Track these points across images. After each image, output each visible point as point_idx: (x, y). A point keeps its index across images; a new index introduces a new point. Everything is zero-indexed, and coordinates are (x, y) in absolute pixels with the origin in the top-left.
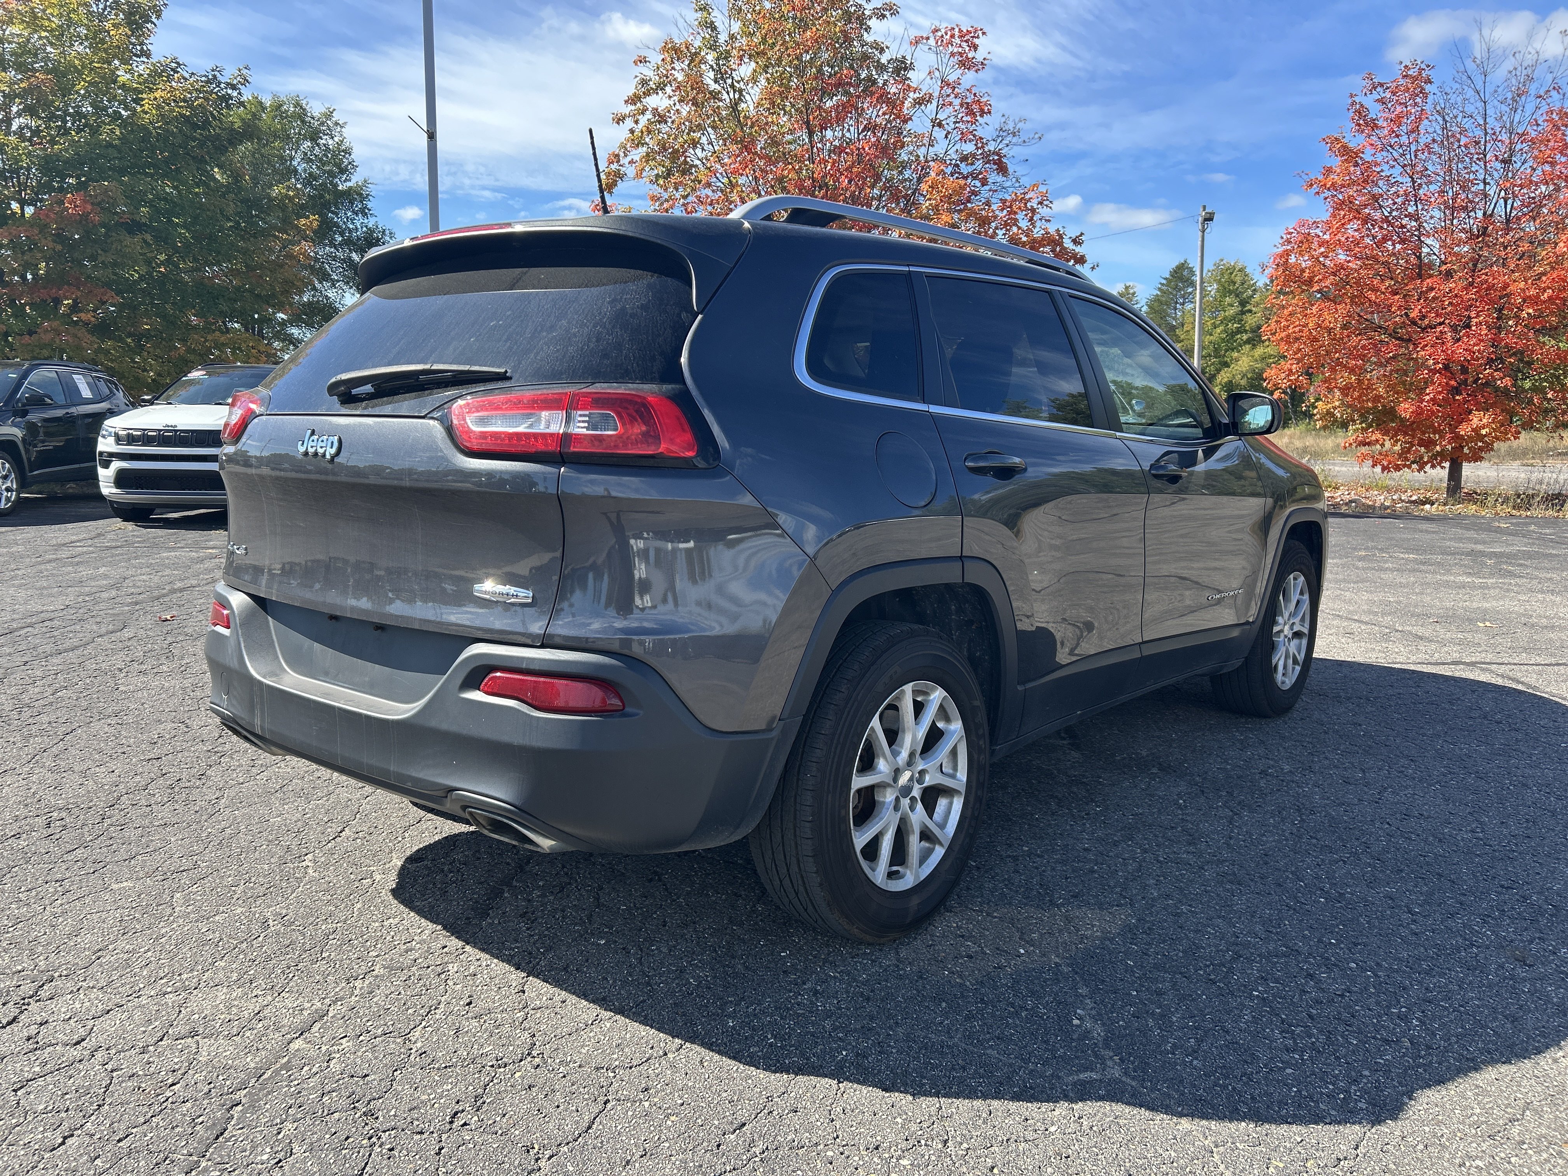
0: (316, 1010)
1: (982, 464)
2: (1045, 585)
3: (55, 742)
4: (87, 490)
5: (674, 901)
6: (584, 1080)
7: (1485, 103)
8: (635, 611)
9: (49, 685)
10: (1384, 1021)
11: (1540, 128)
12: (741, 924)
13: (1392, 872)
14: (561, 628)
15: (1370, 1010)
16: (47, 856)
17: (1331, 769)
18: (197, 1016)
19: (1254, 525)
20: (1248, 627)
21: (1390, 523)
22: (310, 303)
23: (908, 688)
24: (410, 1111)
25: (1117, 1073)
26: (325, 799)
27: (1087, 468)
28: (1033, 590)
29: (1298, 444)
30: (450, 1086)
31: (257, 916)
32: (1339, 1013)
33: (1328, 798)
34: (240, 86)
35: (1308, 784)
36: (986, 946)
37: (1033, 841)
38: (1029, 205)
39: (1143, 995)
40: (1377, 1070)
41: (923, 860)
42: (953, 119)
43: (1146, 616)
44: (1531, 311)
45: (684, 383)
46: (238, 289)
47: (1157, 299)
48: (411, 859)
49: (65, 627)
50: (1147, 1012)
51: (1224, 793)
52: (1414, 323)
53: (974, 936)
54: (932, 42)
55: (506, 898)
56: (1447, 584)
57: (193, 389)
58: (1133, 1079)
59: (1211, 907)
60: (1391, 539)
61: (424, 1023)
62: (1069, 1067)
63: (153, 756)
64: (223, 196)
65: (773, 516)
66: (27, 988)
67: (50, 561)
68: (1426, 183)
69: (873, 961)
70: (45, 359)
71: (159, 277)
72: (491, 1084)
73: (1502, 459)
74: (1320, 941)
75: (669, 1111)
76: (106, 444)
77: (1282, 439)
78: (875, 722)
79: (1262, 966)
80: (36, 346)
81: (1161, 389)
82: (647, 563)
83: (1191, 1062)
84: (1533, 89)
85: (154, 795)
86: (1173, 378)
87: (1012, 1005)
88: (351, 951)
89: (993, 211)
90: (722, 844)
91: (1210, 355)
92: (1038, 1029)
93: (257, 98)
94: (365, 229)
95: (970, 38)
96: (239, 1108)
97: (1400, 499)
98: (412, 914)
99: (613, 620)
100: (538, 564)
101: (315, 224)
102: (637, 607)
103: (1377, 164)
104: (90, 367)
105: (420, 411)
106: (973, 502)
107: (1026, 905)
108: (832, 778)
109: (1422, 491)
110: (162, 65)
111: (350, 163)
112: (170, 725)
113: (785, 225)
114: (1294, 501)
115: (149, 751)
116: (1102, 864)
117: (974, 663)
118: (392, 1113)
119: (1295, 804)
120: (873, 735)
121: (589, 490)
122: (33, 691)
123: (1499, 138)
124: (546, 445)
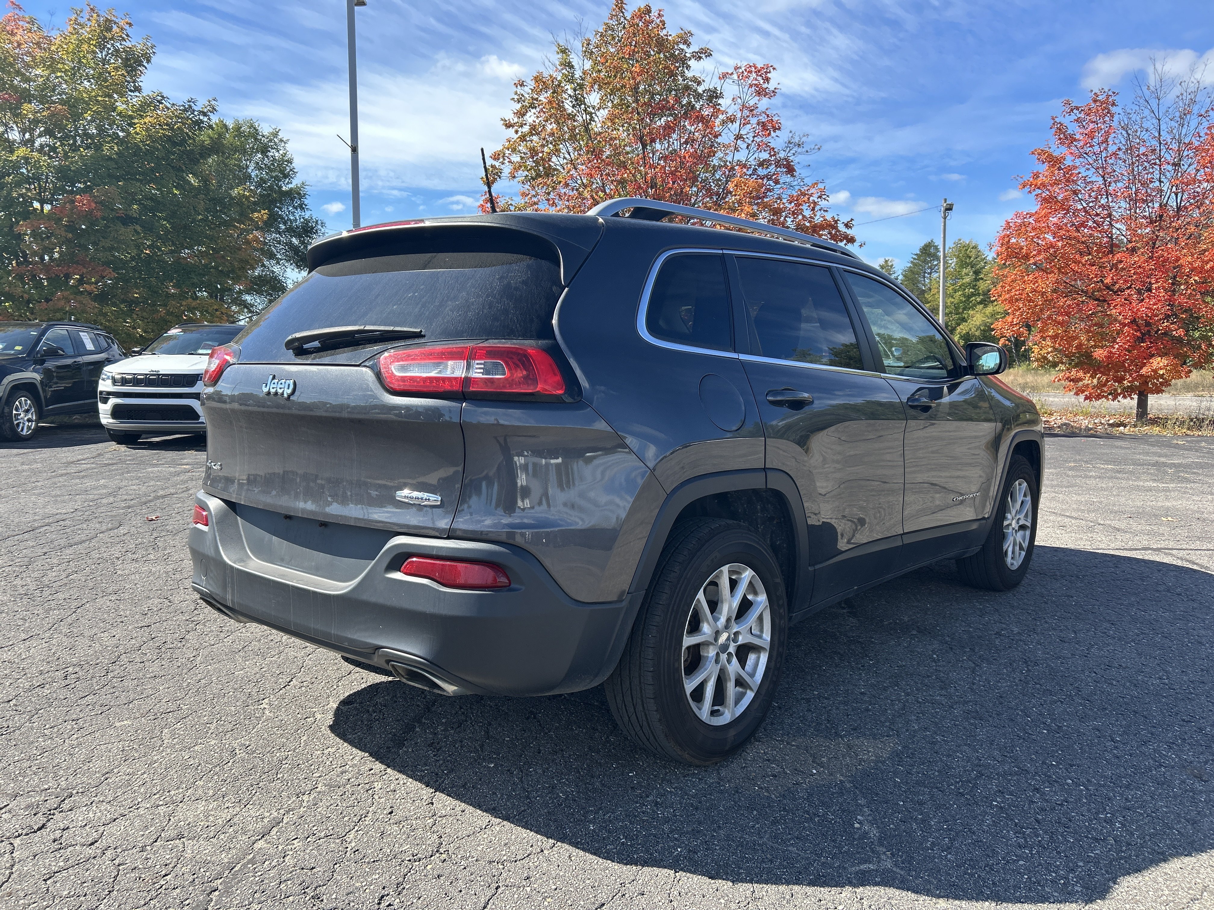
0: (274, 818)
1: (779, 398)
2: (828, 490)
3: (69, 614)
4: (89, 421)
5: (546, 733)
6: (480, 871)
7: (1159, 120)
8: (517, 510)
9: (64, 571)
10: (1094, 824)
11: (1202, 139)
12: (598, 752)
13: (1098, 710)
14: (462, 523)
15: (1083, 815)
16: (65, 701)
17: (1050, 631)
18: (182, 823)
19: (988, 443)
20: (984, 521)
21: (1092, 441)
22: (260, 276)
23: (725, 569)
24: (347, 895)
25: (889, 864)
26: (277, 656)
27: (859, 400)
28: (820, 494)
29: (1021, 380)
30: (377, 876)
31: (227, 746)
32: (1059, 818)
33: (1048, 653)
34: (209, 113)
35: (1032, 642)
36: (787, 768)
37: (822, 687)
38: (811, 199)
39: (908, 805)
40: (1089, 862)
41: (737, 702)
42: (752, 135)
43: (906, 513)
44: (1197, 278)
45: (555, 339)
46: (206, 266)
47: (910, 270)
48: (344, 703)
49: (74, 526)
50: (912, 818)
51: (968, 650)
52: (1108, 287)
53: (777, 760)
54: (735, 76)
55: (418, 732)
56: (1138, 488)
57: (172, 343)
58: (902, 869)
59: (959, 737)
60: (1094, 453)
61: (356, 828)
62: (852, 860)
63: (144, 624)
64: (195, 196)
65: (622, 438)
66: (53, 802)
67: (62, 475)
68: (1114, 181)
69: (700, 779)
70: (59, 320)
71: (146, 258)
72: (409, 874)
73: (1178, 391)
74: (1044, 763)
75: (546, 894)
76: (104, 386)
77: (1008, 378)
78: (701, 595)
79: (999, 783)
80: (51, 310)
81: (914, 340)
82: (527, 474)
83: (946, 855)
84: (1195, 109)
85: (146, 654)
86: (923, 331)
87: (808, 812)
88: (299, 773)
89: (783, 204)
90: (585, 689)
91: (951, 313)
92: (827, 831)
93: (222, 122)
94: (302, 220)
95: (764, 73)
96: (217, 893)
97: (1101, 423)
98: (346, 744)
99: (501, 517)
100: (445, 475)
101: (265, 217)
102: (519, 507)
103: (1075, 168)
104: (92, 326)
105: (356, 361)
106: (772, 426)
107: (817, 736)
108: (668, 638)
109: (1117, 416)
110: (150, 98)
111: (291, 170)
112: (157, 601)
113: (629, 220)
114: (1018, 425)
115: (141, 621)
116: (875, 704)
117: (775, 549)
118: (334, 896)
119: (1022, 658)
120: (699, 605)
121: (483, 419)
122: (52, 574)
123: (1171, 147)
124: (452, 386)
